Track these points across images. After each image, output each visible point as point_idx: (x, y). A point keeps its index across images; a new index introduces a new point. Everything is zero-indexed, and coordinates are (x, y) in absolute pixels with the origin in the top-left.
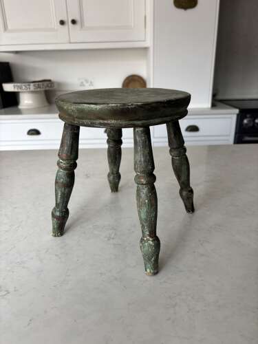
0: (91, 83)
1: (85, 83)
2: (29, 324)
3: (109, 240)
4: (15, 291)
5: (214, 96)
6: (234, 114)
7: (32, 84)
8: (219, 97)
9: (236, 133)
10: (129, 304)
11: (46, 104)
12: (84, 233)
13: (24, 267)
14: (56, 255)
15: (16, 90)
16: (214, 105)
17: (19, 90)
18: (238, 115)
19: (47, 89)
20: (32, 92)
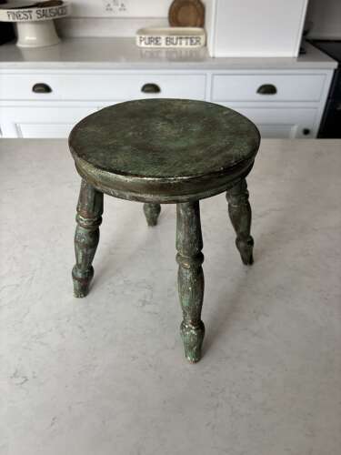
0: (122, 5)
1: (112, 6)
2: (52, 424)
3: (144, 305)
4: (34, 377)
5: (305, 33)
6: (330, 69)
7: (34, 10)
8: (313, 35)
9: (329, 98)
10: (165, 402)
11: (57, 40)
12: (114, 293)
13: (42, 343)
14: (80, 327)
15: (11, 20)
16: (302, 52)
17: (16, 20)
18: (335, 71)
19: (57, 17)
20: (36, 22)
